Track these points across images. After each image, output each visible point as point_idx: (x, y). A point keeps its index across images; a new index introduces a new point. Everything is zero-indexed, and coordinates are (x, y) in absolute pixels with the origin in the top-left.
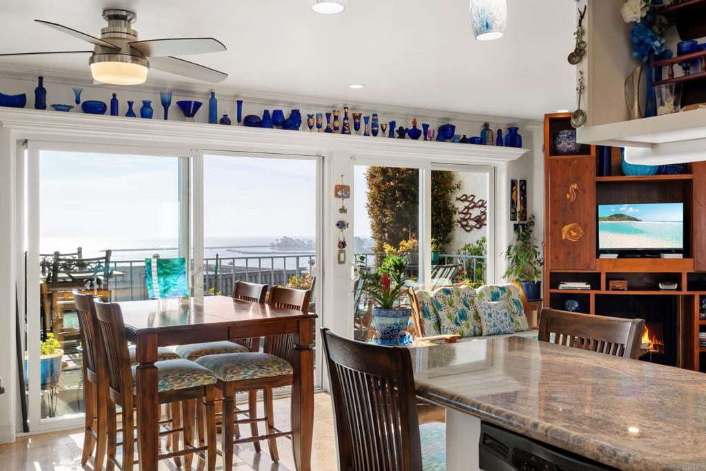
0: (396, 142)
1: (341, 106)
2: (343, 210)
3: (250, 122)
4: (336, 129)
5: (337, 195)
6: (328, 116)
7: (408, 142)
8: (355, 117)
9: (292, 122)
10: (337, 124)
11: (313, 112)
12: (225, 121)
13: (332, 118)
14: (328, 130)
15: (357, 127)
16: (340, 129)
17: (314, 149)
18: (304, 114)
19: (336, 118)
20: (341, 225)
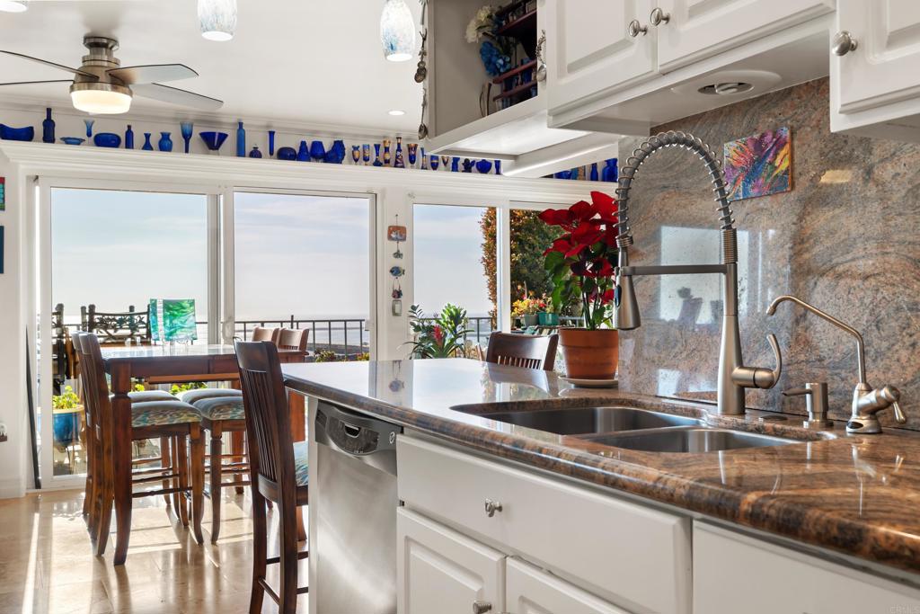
0: (461, 176)
1: (393, 135)
2: (398, 255)
3: (285, 154)
4: (387, 162)
5: (390, 238)
6: (377, 147)
7: (475, 177)
8: (410, 148)
9: (335, 154)
10: (388, 157)
11: (360, 143)
12: (255, 154)
13: (382, 150)
14: (377, 164)
15: (412, 159)
16: (392, 162)
17: (362, 185)
18: (348, 145)
19: (387, 150)
20: (396, 271)
